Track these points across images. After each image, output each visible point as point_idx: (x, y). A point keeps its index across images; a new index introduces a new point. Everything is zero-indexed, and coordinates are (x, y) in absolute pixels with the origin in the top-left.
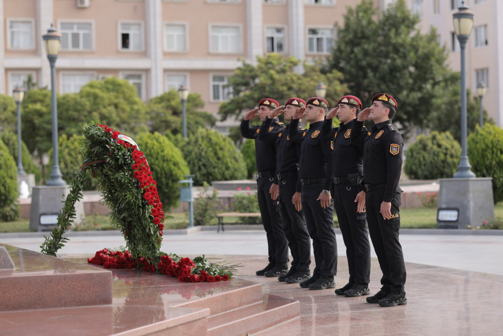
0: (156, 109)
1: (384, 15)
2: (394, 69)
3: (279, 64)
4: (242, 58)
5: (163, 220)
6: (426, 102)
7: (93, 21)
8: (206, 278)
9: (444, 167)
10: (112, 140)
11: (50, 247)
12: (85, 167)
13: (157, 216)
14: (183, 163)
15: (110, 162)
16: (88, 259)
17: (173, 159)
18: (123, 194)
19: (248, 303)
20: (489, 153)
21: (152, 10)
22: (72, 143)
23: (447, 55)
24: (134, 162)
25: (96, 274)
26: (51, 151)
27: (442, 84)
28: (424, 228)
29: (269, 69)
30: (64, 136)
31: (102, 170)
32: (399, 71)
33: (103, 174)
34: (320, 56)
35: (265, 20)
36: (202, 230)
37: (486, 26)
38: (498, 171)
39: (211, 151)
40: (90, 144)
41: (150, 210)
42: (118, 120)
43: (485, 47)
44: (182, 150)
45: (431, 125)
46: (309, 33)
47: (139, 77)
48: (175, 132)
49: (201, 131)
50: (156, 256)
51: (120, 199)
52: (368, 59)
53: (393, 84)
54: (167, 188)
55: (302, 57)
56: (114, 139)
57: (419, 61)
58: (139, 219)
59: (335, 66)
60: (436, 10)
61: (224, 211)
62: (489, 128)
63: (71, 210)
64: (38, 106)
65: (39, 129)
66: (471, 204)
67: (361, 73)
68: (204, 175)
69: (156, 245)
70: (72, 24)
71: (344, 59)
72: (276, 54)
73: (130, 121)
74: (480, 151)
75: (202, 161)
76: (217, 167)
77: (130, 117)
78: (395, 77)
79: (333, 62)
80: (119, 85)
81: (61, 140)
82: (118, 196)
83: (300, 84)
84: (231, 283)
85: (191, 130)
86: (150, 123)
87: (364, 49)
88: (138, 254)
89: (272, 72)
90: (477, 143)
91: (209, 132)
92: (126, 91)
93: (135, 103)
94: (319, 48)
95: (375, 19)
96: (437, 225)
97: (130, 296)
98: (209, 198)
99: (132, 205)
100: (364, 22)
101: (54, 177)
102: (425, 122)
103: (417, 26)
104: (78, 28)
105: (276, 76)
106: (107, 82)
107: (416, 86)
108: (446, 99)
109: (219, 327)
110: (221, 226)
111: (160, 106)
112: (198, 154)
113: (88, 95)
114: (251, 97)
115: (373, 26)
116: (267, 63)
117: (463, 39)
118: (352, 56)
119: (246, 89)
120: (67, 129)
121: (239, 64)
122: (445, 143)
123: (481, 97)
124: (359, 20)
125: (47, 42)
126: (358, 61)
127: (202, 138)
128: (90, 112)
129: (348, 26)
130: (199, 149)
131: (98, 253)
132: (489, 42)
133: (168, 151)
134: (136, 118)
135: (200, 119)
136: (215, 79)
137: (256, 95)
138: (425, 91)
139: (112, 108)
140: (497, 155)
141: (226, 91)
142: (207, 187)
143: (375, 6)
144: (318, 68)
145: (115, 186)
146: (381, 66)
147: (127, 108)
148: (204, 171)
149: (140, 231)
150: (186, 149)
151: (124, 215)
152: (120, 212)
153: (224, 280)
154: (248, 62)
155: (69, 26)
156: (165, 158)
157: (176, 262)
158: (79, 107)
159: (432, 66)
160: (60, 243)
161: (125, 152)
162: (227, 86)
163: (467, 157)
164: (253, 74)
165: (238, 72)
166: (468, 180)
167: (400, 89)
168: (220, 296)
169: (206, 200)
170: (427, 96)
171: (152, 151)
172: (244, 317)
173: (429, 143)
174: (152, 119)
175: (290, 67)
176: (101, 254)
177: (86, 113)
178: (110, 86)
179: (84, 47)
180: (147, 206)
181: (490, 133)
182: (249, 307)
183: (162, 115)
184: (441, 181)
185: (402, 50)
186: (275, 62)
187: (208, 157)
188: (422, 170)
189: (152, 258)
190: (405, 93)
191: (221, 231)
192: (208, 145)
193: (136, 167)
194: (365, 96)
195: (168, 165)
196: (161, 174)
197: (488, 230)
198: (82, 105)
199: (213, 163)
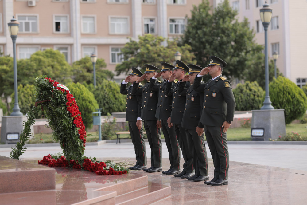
0: (77, 68)
1: (216, 11)
2: (222, 44)
3: (152, 41)
4: (129, 37)
5: (86, 136)
6: (242, 63)
7: (38, 15)
8: (113, 172)
9: (253, 103)
10: (54, 87)
11: (15, 154)
12: (37, 104)
13: (82, 134)
14: (94, 101)
15: (53, 101)
16: (39, 161)
17: (88, 99)
18: (61, 121)
19: (139, 188)
20: (282, 94)
21: (74, 8)
22: (26, 90)
23: (254, 35)
24: (67, 101)
25: (46, 171)
26: (13, 94)
27: (251, 52)
28: (243, 140)
29: (146, 43)
30: (21, 85)
31: (47, 106)
32: (225, 44)
33: (48, 108)
34: (177, 36)
35: (143, 14)
36: (107, 142)
37: (277, 17)
38: (287, 105)
39: (111, 94)
40: (40, 89)
41: (77, 131)
42: (54, 75)
43: (277, 30)
44: (94, 93)
45: (245, 77)
46: (170, 22)
47: (66, 49)
48: (89, 82)
49: (105, 82)
50: (81, 159)
51: (58, 124)
52: (206, 37)
53: (222, 52)
54: (85, 117)
55: (166, 36)
56: (55, 87)
57: (237, 38)
58: (71, 136)
59: (186, 41)
60: (247, 7)
61: (120, 130)
62: (281, 79)
63: (28, 131)
64: (5, 67)
65: (5, 81)
66: (272, 126)
67: (202, 46)
68: (107, 109)
69: (81, 153)
70: (25, 16)
71: (191, 38)
72: (150, 34)
73: (61, 76)
74: (276, 93)
75: (106, 100)
76: (115, 104)
77: (61, 73)
78: (223, 48)
79: (185, 39)
80: (54, 54)
81: (19, 87)
82: (57, 122)
83: (165, 53)
84: (128, 175)
85: (99, 81)
86: (73, 77)
87: (203, 31)
88: (70, 158)
89: (148, 45)
90: (274, 88)
91: (110, 82)
92: (59, 57)
93: (64, 65)
94: (176, 31)
95: (210, 13)
96: (251, 138)
97: (65, 184)
98: (111, 123)
99: (66, 127)
100: (204, 15)
101: (16, 111)
102: (241, 75)
103: (236, 17)
104: (29, 19)
105: (150, 48)
106: (46, 52)
107: (236, 54)
108: (253, 62)
109: (122, 203)
110: (118, 140)
111: (79, 66)
112: (103, 96)
113: (35, 60)
114: (135, 61)
115: (209, 17)
116: (145, 40)
117: (265, 25)
118: (197, 35)
119: (132, 56)
120: (23, 81)
121: (128, 41)
122: (254, 88)
123: (275, 60)
124: (200, 13)
125: (11, 28)
126: (200, 38)
127: (106, 86)
128: (36, 71)
129: (194, 17)
130: (104, 92)
131: (45, 157)
132: (280, 27)
133: (86, 94)
134: (65, 74)
135: (104, 75)
136: (113, 50)
137: (138, 60)
138: (241, 57)
139: (50, 68)
140: (286, 95)
141: (120, 57)
142: (109, 116)
143: (210, 5)
144: (176, 43)
145: (55, 116)
146: (214, 42)
147: (60, 68)
148: (107, 106)
149: (71, 144)
150: (96, 93)
151: (61, 134)
152: (59, 132)
153: (124, 174)
154: (133, 39)
155: (23, 17)
156: (84, 98)
157: (94, 163)
158: (30, 67)
159: (245, 41)
160: (22, 151)
161: (62, 95)
162: (121, 54)
163: (269, 97)
164: (136, 46)
165: (127, 45)
166: (270, 111)
167: (226, 55)
168: (122, 184)
169: (109, 124)
170: (242, 60)
171: (76, 94)
172: (138, 196)
173: (244, 88)
174: (74, 74)
175: (159, 42)
176: (47, 158)
177: (34, 71)
178: (49, 55)
179: (32, 30)
180: (75, 128)
181: (282, 82)
182: (140, 190)
183: (81, 72)
184: (253, 111)
185: (227, 32)
186: (149, 39)
187: (109, 97)
188: (240, 105)
189: (79, 160)
190: (229, 58)
191: (118, 143)
192: (110, 90)
193: (69, 104)
194: (204, 60)
195: (85, 102)
196: (81, 108)
197: (282, 141)
198: (31, 66)
199: (113, 101)
